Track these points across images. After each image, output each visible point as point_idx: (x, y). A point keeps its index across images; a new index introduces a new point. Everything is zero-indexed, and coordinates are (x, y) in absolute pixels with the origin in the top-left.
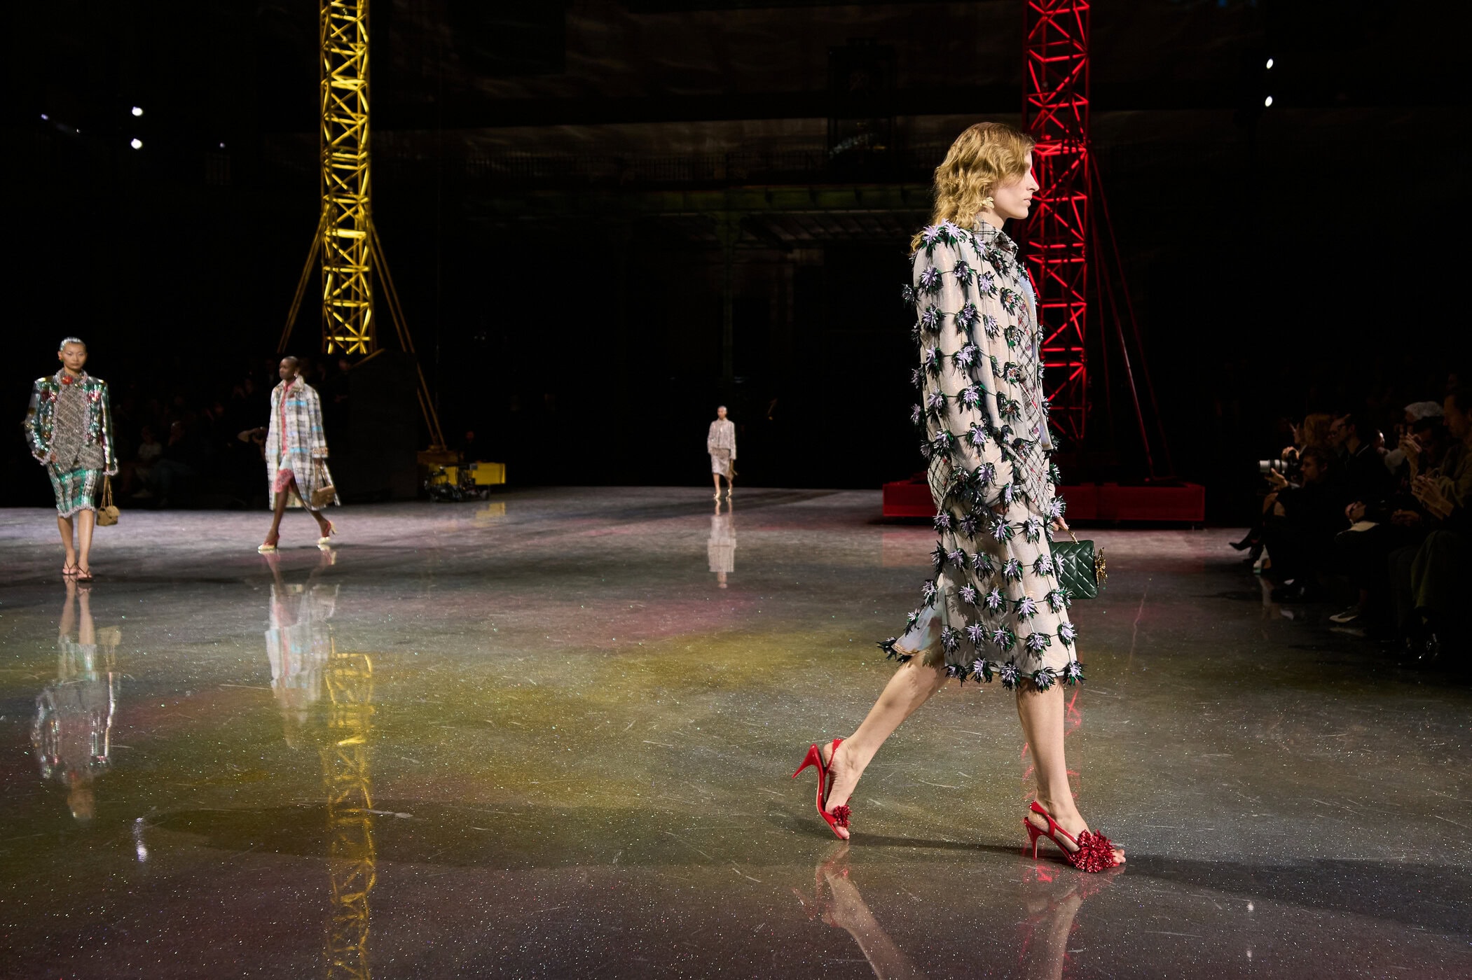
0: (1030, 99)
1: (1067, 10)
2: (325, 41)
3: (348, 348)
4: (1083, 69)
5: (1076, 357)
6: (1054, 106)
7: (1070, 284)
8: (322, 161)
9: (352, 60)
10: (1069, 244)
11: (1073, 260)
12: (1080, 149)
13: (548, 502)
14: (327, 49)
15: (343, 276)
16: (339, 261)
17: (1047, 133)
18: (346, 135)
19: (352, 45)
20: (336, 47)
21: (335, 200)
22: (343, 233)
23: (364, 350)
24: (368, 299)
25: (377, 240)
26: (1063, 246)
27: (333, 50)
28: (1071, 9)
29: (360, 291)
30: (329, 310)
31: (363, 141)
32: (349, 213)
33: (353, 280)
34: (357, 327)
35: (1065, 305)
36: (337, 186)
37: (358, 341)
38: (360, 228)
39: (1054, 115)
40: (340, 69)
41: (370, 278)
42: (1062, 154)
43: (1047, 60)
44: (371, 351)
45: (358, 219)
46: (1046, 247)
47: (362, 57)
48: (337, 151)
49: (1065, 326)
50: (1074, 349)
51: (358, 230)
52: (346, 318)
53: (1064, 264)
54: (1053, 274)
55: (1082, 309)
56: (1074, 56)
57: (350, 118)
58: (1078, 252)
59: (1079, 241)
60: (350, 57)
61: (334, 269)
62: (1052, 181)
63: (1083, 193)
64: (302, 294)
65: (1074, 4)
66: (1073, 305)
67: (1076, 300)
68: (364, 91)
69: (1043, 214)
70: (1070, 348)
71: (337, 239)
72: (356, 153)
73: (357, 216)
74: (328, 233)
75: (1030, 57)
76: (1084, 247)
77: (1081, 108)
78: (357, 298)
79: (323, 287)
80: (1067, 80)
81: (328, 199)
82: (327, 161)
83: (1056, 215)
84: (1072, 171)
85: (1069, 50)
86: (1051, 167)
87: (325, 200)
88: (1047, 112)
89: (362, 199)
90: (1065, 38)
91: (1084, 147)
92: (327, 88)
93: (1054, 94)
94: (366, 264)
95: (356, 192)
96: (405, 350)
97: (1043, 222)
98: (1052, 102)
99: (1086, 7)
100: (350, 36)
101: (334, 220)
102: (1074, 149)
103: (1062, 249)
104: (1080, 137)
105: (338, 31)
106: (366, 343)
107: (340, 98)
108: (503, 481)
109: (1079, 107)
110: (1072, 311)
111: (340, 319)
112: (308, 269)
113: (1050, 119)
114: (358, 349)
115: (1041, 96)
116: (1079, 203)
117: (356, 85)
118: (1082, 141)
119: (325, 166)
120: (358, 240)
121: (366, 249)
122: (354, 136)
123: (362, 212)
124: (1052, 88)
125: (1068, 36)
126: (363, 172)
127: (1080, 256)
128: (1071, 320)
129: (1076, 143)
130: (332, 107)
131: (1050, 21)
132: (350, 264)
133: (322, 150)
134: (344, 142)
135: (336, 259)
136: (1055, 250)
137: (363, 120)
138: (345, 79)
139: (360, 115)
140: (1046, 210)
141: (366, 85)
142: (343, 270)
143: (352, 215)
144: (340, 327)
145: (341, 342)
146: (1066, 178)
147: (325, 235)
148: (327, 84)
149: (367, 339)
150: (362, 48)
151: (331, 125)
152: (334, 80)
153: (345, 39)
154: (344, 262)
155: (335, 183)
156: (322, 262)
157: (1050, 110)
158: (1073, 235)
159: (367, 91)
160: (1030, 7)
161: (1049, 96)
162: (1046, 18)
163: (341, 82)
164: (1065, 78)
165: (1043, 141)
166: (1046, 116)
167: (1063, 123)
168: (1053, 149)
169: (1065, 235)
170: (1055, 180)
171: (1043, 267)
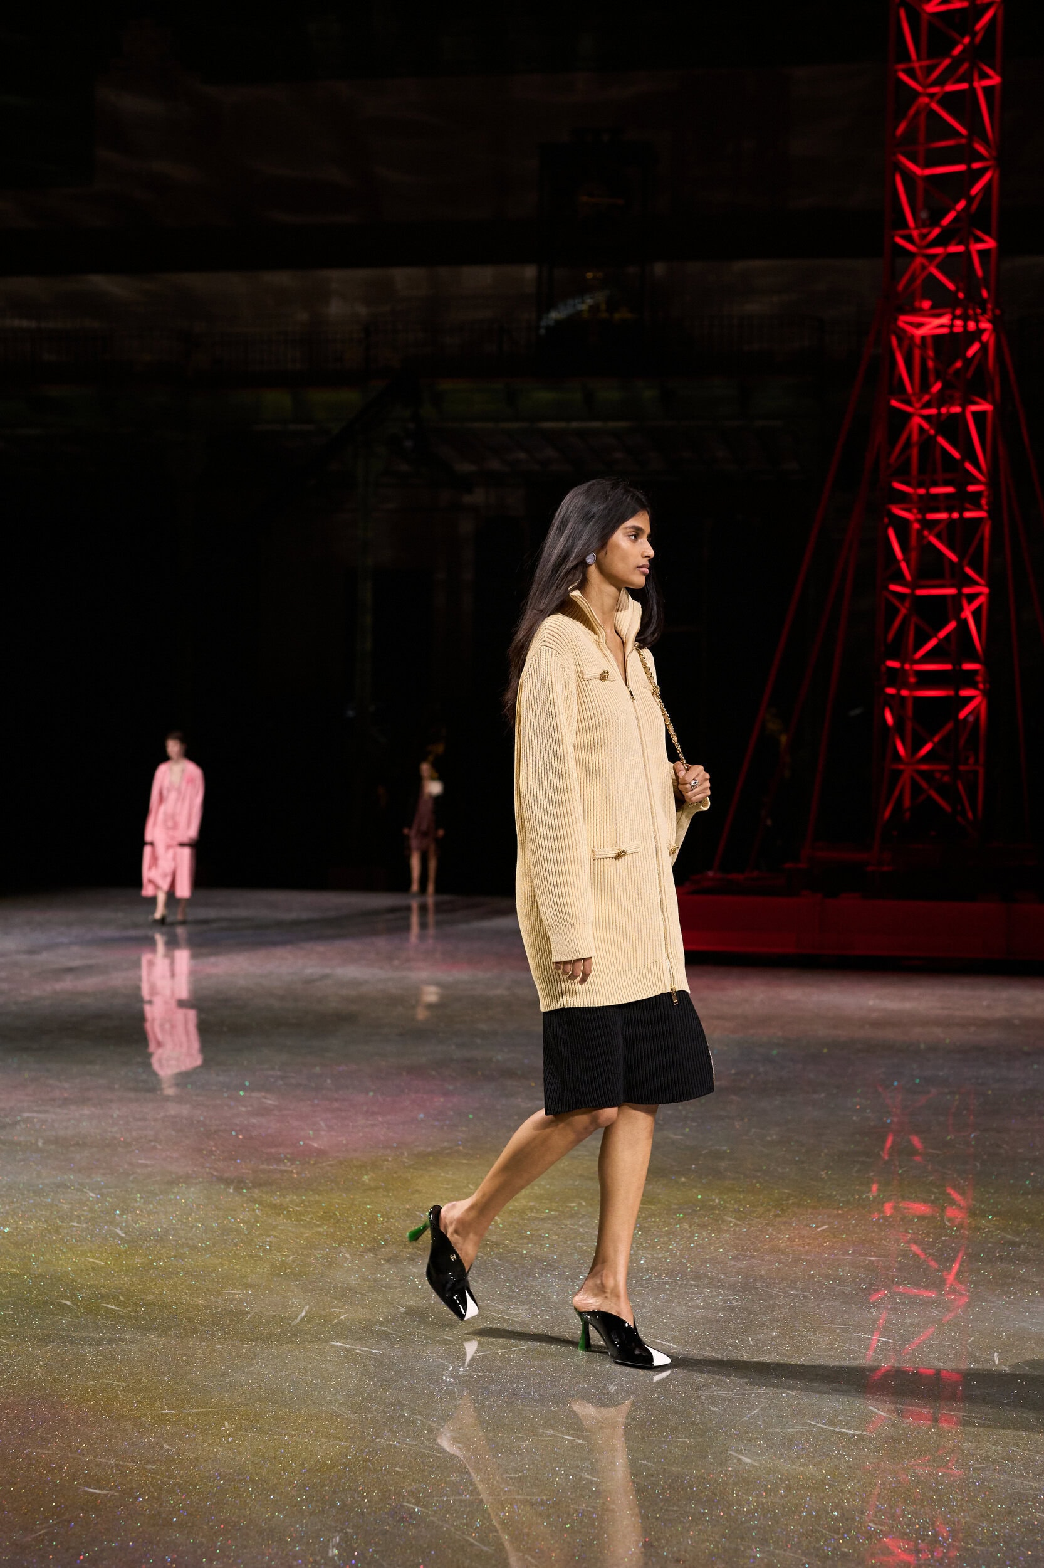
0: (899, 241)
1: (964, 86)
4: (989, 185)
5: (969, 679)
6: (939, 250)
7: (961, 557)
10: (961, 486)
11: (968, 515)
12: (985, 325)
13: (72, 915)
17: (924, 297)
26: (949, 490)
28: (971, 82)
35: (952, 591)
39: (938, 267)
42: (952, 333)
43: (928, 172)
46: (922, 491)
49: (952, 625)
50: (968, 666)
53: (952, 522)
54: (933, 540)
55: (981, 600)
56: (976, 166)
58: (975, 501)
59: (976, 481)
62: (932, 379)
63: (985, 398)
65: (976, 76)
66: (967, 590)
67: (972, 582)
69: (915, 437)
70: (960, 665)
75: (898, 167)
76: (986, 493)
77: (983, 254)
80: (961, 205)
83: (941, 440)
84: (968, 362)
85: (968, 155)
86: (931, 353)
88: (927, 263)
90: (957, 134)
91: (989, 321)
93: (936, 231)
97: (915, 452)
98: (934, 243)
99: (995, 80)
102: (970, 325)
103: (947, 496)
104: (982, 304)
109: (981, 253)
110: (964, 602)
113: (931, 276)
115: (915, 234)
116: (979, 417)
118: (984, 312)
124: (934, 220)
125: (964, 131)
127: (979, 507)
128: (963, 615)
129: (975, 314)
131: (934, 106)
136: (936, 496)
140: (921, 429)
146: (957, 372)
157: (931, 258)
158: (968, 472)
160: (900, 82)
161: (929, 233)
162: (926, 100)
164: (957, 201)
165: (918, 311)
166: (924, 268)
167: (952, 280)
168: (935, 325)
169: (953, 472)
170: (938, 377)
171: (916, 526)
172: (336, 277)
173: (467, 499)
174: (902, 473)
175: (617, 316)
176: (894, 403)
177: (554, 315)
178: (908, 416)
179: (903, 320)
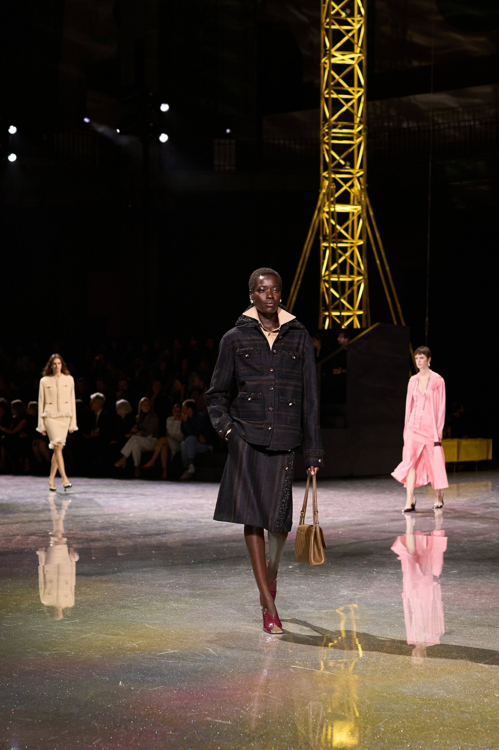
2: (326, 19)
3: (343, 323)
8: (321, 138)
9: (350, 34)
14: (328, 27)
15: (340, 251)
16: (337, 237)
18: (343, 110)
19: (349, 20)
20: (335, 23)
21: (333, 176)
22: (340, 208)
23: (357, 325)
24: (362, 272)
25: (371, 213)
27: (333, 27)
29: (355, 265)
30: (327, 286)
31: (359, 115)
32: (345, 187)
33: (348, 254)
34: (351, 301)
36: (335, 163)
37: (352, 316)
38: (356, 203)
40: (338, 45)
41: (364, 252)
44: (364, 326)
45: (353, 193)
47: (360, 30)
48: (335, 127)
51: (354, 204)
52: (342, 293)
57: (348, 93)
60: (348, 31)
61: (332, 245)
64: (303, 271)
68: (360, 64)
71: (335, 215)
72: (352, 128)
73: (353, 190)
74: (326, 209)
78: (352, 273)
79: (321, 263)
81: (327, 176)
82: (326, 138)
87: (324, 177)
89: (358, 172)
92: (327, 66)
94: (360, 238)
95: (352, 167)
96: (395, 323)
100: (348, 11)
101: (332, 196)
105: (337, 8)
106: (359, 317)
107: (339, 75)
108: (490, 457)
111: (336, 295)
112: (308, 247)
114: (352, 323)
117: (353, 59)
119: (325, 143)
120: (353, 213)
121: (361, 222)
122: (351, 109)
123: (357, 186)
130: (332, 83)
132: (346, 238)
133: (322, 127)
134: (340, 118)
135: (334, 234)
137: (360, 94)
138: (343, 55)
139: (356, 88)
141: (363, 58)
142: (340, 245)
143: (348, 189)
144: (337, 302)
145: (337, 316)
147: (324, 212)
148: (327, 61)
149: (361, 312)
150: (359, 21)
151: (330, 102)
152: (334, 56)
153: (344, 15)
154: (341, 237)
155: (333, 159)
156: (321, 238)
159: (364, 63)
163: (340, 58)
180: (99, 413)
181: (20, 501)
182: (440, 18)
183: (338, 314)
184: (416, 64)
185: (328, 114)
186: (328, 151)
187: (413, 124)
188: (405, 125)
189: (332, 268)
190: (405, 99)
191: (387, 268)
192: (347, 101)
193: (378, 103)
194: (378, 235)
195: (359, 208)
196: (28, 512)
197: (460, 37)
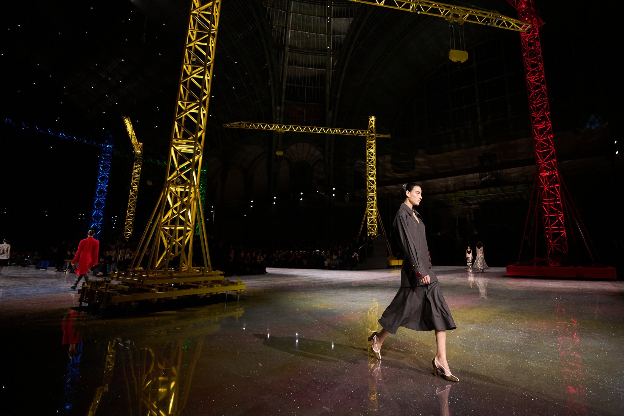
0: (538, 162)
1: (547, 138)
3: (372, 234)
4: (553, 152)
5: (562, 229)
7: (557, 209)
8: (367, 195)
10: (556, 198)
11: (557, 203)
12: (556, 173)
15: (371, 219)
17: (544, 170)
18: (372, 189)
19: (373, 171)
21: (370, 203)
22: (371, 210)
23: (375, 235)
25: (378, 210)
26: (553, 199)
27: (369, 172)
29: (375, 222)
30: (368, 226)
31: (375, 190)
32: (372, 205)
33: (373, 219)
34: (374, 230)
35: (557, 215)
37: (374, 233)
40: (370, 176)
41: (377, 219)
42: (550, 175)
43: (542, 151)
44: (377, 235)
46: (548, 200)
47: (375, 173)
48: (370, 193)
49: (557, 220)
50: (561, 227)
52: (372, 228)
53: (554, 204)
54: (551, 207)
55: (562, 216)
56: (551, 149)
58: (559, 200)
59: (558, 197)
60: (372, 173)
61: (369, 217)
62: (548, 182)
63: (558, 184)
64: (364, 223)
67: (560, 213)
68: (375, 180)
69: (546, 191)
72: (373, 193)
74: (368, 210)
75: (537, 151)
77: (554, 162)
78: (374, 223)
79: (367, 221)
83: (551, 191)
84: (554, 178)
85: (549, 148)
86: (547, 178)
87: (368, 203)
92: (368, 180)
94: (376, 216)
95: (374, 201)
96: (384, 234)
97: (546, 194)
98: (545, 162)
99: (552, 136)
101: (370, 207)
102: (553, 173)
104: (555, 169)
105: (370, 168)
107: (370, 182)
110: (559, 216)
111: (371, 228)
112: (364, 218)
113: (545, 166)
115: (541, 161)
116: (557, 187)
117: (373, 179)
118: (556, 171)
120: (374, 211)
121: (376, 212)
123: (375, 205)
125: (548, 145)
126: (375, 196)
127: (559, 201)
128: (559, 219)
129: (554, 171)
130: (368, 184)
131: (542, 142)
132: (372, 216)
133: (367, 193)
134: (371, 191)
136: (551, 200)
139: (374, 185)
140: (547, 190)
141: (376, 178)
144: (371, 230)
145: (371, 233)
146: (552, 180)
149: (376, 232)
150: (375, 171)
151: (369, 187)
152: (369, 178)
153: (371, 170)
154: (371, 216)
155: (370, 199)
156: (367, 216)
157: (545, 164)
158: (556, 196)
160: (535, 139)
161: (544, 160)
162: (540, 141)
163: (371, 179)
164: (548, 155)
165: (544, 172)
166: (543, 165)
167: (549, 167)
168: (547, 174)
169: (553, 196)
170: (549, 181)
171: (548, 205)
172: (449, 178)
173: (472, 207)
174: (544, 197)
175: (492, 179)
176: (541, 186)
177: (482, 180)
178: (544, 188)
179: (541, 174)
180: (318, 255)
181: (300, 275)
182: (392, 170)
183: (371, 232)
184: (387, 180)
185: (368, 190)
186: (368, 198)
187: (387, 192)
188: (385, 192)
189: (370, 222)
190: (385, 187)
191: (382, 222)
192: (372, 187)
193: (379, 188)
194: (379, 215)
195: (375, 209)
196: (301, 277)
197: (397, 174)
